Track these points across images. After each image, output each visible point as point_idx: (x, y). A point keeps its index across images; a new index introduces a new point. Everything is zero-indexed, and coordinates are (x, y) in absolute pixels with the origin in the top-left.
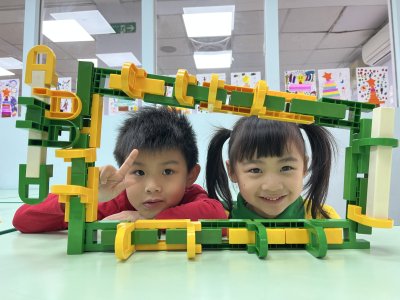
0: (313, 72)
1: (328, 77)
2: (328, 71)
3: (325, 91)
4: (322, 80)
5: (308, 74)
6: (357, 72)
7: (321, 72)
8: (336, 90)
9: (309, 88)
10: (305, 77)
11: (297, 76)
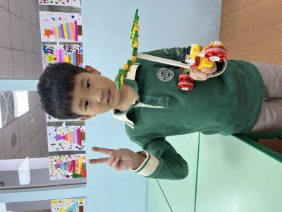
0: (44, 47)
1: (49, 33)
2: (43, 32)
3: (63, 37)
4: (52, 38)
5: (46, 52)
6: (43, 4)
7: (44, 39)
8: (62, 26)
9: (60, 51)
10: (50, 54)
11: (48, 62)
